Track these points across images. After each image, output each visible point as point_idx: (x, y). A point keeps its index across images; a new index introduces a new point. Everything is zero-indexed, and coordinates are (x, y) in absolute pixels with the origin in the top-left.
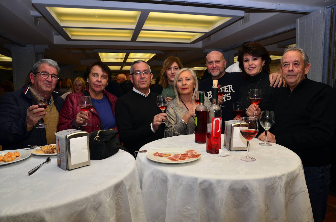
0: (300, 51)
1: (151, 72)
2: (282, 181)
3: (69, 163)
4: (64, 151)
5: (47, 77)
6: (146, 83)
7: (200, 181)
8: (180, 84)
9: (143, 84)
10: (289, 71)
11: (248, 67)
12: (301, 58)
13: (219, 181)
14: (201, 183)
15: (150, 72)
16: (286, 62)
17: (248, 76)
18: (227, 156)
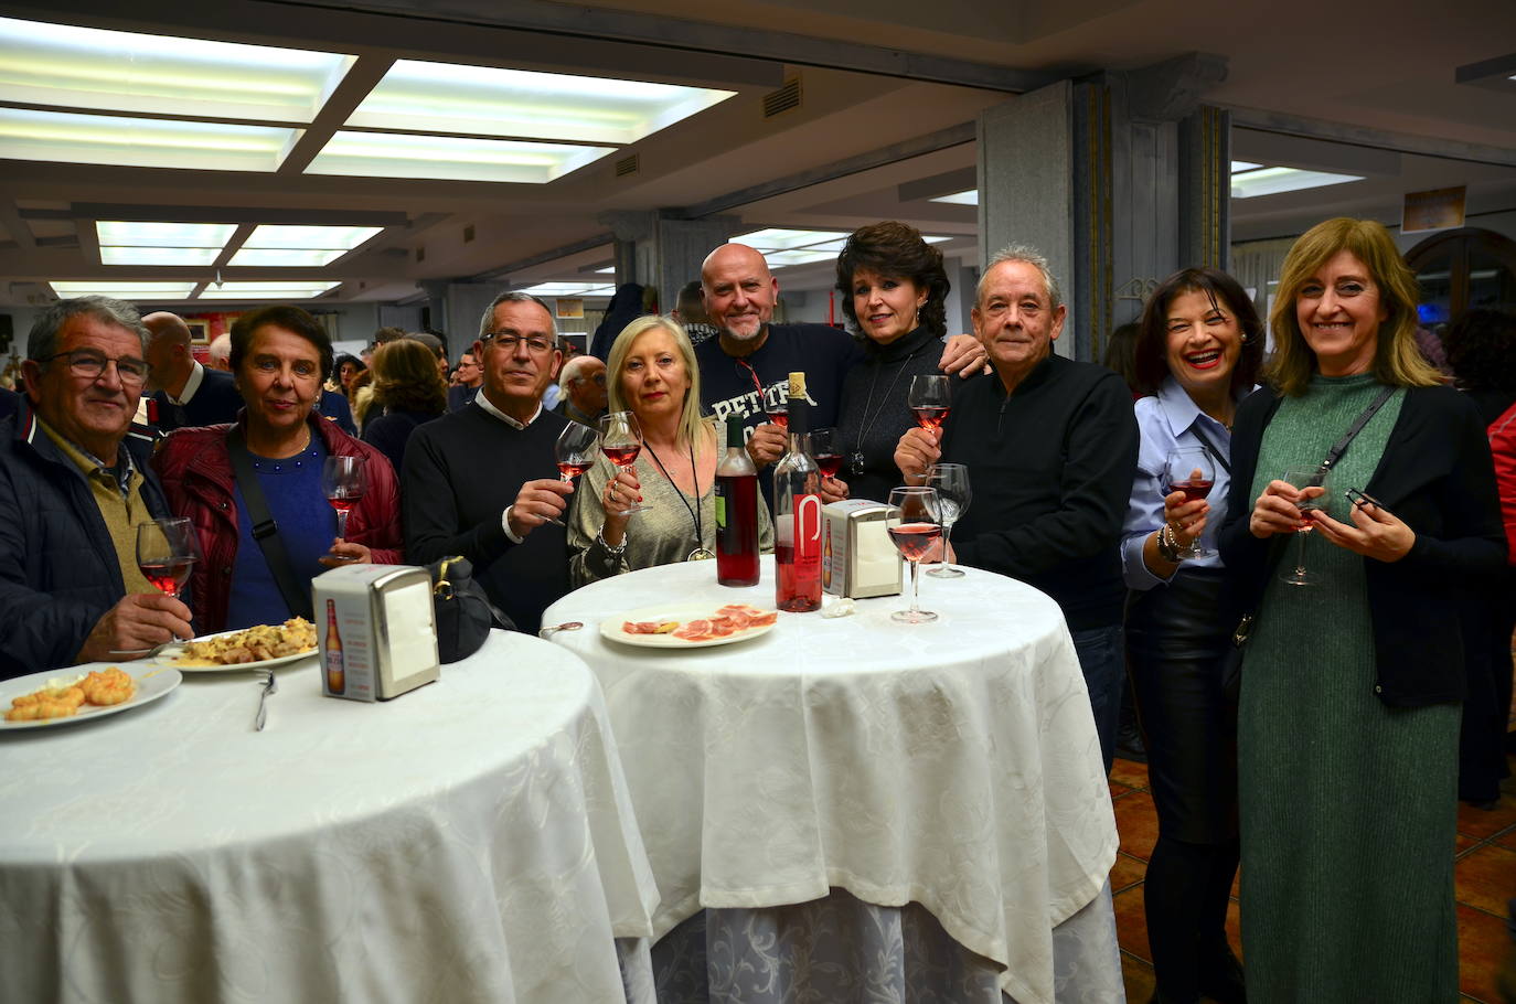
0: (1038, 265)
1: (557, 345)
2: (1024, 662)
3: (385, 677)
4: (364, 637)
5: (99, 369)
6: (532, 379)
7: (805, 686)
8: (635, 378)
9: (520, 382)
10: (1008, 326)
11: (868, 313)
12: (1042, 286)
13: (863, 680)
14: (811, 691)
15: (554, 344)
16: (999, 298)
17: (872, 342)
18: (849, 613)
